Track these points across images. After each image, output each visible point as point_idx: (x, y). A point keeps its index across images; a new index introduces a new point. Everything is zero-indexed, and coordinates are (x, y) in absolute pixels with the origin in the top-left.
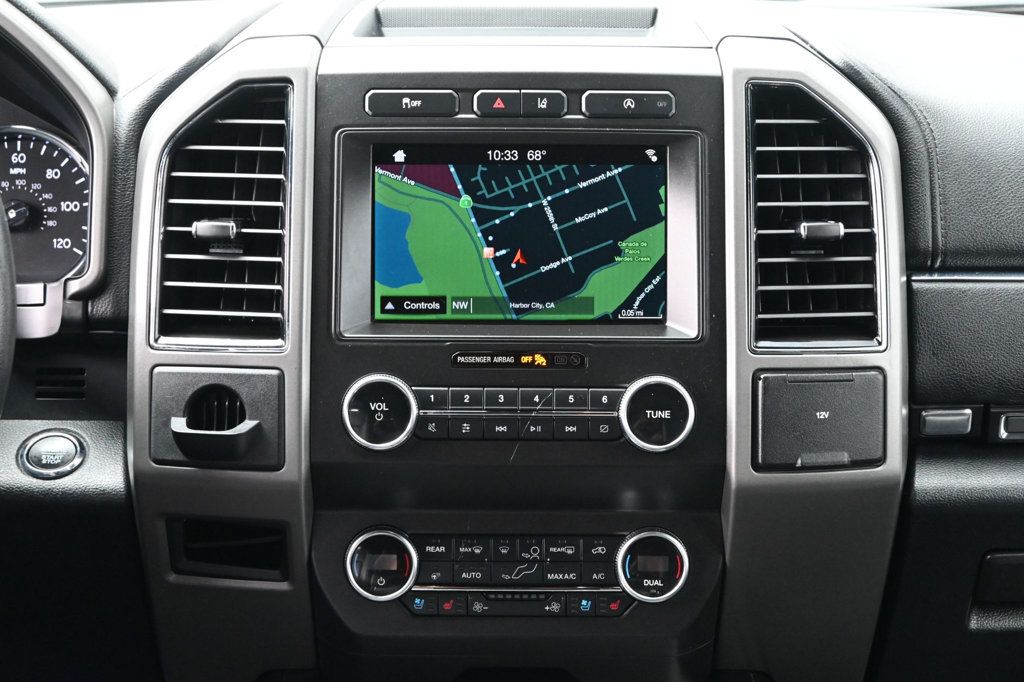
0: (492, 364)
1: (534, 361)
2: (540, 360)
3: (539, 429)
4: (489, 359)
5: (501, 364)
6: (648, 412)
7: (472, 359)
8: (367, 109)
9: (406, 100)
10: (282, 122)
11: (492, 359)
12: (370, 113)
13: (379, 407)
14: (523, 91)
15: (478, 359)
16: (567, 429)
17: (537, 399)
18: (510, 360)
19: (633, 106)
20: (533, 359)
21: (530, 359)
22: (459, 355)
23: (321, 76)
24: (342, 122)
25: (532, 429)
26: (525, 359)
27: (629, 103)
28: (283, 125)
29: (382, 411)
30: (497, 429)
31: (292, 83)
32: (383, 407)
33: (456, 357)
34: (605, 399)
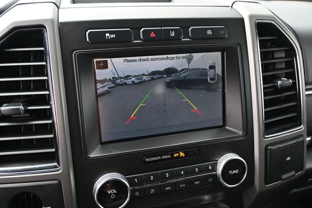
0: (162, 160)
1: (179, 155)
2: (182, 154)
3: (184, 185)
4: (160, 157)
5: (165, 159)
6: (230, 172)
7: (152, 159)
8: (88, 40)
9: (107, 35)
10: (43, 49)
11: (161, 157)
12: (90, 42)
13: (112, 191)
14: (163, 28)
15: (155, 159)
16: (196, 183)
17: (182, 173)
18: (169, 156)
19: (211, 34)
20: (179, 154)
21: (178, 154)
22: (146, 158)
23: (61, 23)
24: (76, 48)
25: (181, 186)
26: (176, 155)
27: (209, 32)
28: (43, 50)
29: (114, 193)
30: (166, 189)
31: (45, 28)
32: (115, 191)
33: (145, 159)
34: (210, 168)
